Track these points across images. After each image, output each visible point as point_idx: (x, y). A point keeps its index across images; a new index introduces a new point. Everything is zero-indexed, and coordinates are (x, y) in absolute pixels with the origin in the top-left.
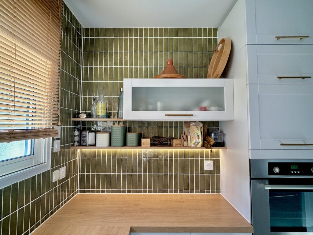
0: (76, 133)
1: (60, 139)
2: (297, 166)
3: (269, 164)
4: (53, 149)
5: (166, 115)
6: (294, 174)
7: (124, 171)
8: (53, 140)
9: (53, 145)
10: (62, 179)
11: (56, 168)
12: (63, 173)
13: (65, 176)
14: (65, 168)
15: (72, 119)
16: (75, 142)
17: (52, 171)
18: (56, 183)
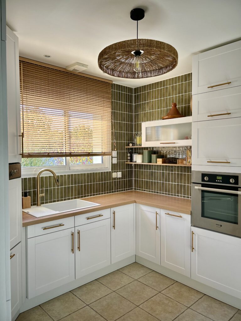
0: (129, 155)
1: (116, 157)
2: (221, 177)
3: (202, 174)
4: (112, 162)
5: (161, 143)
6: (218, 182)
7: (155, 180)
8: (112, 157)
9: (112, 160)
10: (120, 178)
11: (115, 172)
12: (119, 175)
13: (121, 177)
14: (121, 172)
15: (126, 147)
16: (128, 160)
17: (112, 172)
18: (115, 179)
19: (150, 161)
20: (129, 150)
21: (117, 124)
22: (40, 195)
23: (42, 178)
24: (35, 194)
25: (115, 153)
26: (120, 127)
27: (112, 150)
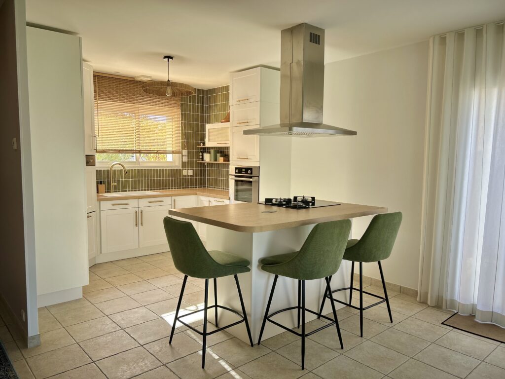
1: (187, 156)
3: (235, 168)
4: (182, 160)
5: (217, 144)
8: (182, 156)
9: (182, 158)
10: (191, 176)
11: (185, 169)
12: (190, 173)
13: (192, 174)
14: (192, 171)
15: (197, 147)
16: (200, 159)
17: (183, 170)
18: (185, 176)
19: (216, 160)
20: (201, 149)
21: (188, 125)
22: (112, 184)
23: (115, 171)
24: (109, 183)
25: (185, 152)
26: (190, 127)
27: (182, 149)
